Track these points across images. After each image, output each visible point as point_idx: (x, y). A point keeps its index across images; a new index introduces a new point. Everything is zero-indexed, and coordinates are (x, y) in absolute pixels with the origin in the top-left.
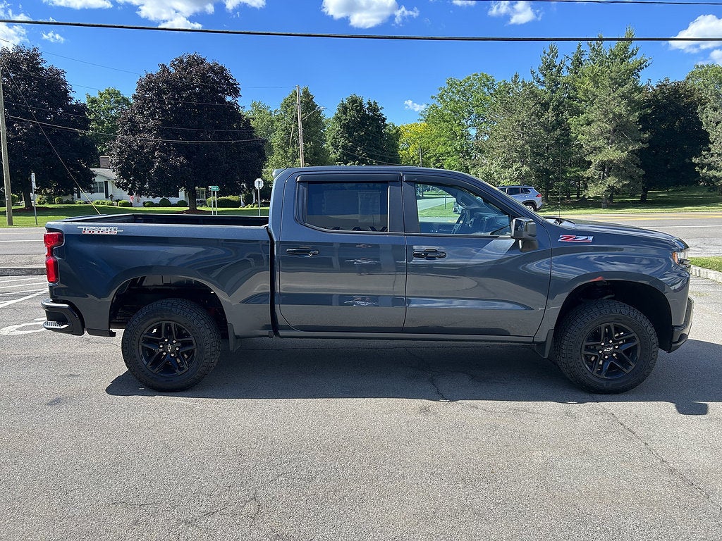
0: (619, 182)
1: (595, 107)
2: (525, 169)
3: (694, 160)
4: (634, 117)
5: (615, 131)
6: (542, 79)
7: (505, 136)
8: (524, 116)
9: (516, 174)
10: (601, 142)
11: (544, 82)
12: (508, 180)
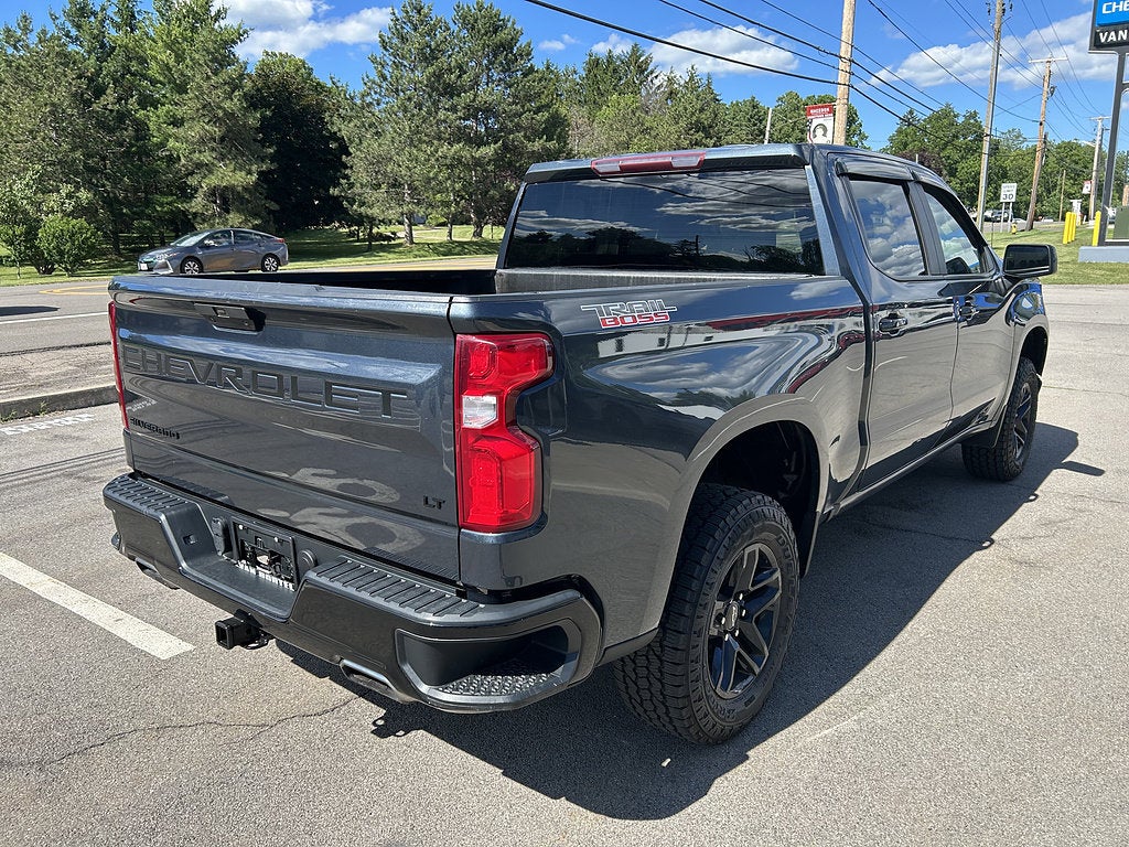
0: (246, 221)
1: (191, 95)
2: (84, 195)
3: (331, 191)
4: (254, 119)
5: (222, 139)
6: (74, 32)
7: (31, 132)
8: (62, 96)
9: (69, 206)
10: (206, 157)
11: (77, 39)
12: (60, 215)
